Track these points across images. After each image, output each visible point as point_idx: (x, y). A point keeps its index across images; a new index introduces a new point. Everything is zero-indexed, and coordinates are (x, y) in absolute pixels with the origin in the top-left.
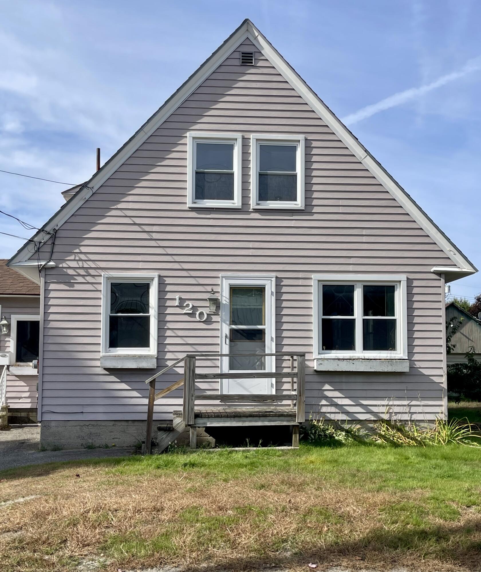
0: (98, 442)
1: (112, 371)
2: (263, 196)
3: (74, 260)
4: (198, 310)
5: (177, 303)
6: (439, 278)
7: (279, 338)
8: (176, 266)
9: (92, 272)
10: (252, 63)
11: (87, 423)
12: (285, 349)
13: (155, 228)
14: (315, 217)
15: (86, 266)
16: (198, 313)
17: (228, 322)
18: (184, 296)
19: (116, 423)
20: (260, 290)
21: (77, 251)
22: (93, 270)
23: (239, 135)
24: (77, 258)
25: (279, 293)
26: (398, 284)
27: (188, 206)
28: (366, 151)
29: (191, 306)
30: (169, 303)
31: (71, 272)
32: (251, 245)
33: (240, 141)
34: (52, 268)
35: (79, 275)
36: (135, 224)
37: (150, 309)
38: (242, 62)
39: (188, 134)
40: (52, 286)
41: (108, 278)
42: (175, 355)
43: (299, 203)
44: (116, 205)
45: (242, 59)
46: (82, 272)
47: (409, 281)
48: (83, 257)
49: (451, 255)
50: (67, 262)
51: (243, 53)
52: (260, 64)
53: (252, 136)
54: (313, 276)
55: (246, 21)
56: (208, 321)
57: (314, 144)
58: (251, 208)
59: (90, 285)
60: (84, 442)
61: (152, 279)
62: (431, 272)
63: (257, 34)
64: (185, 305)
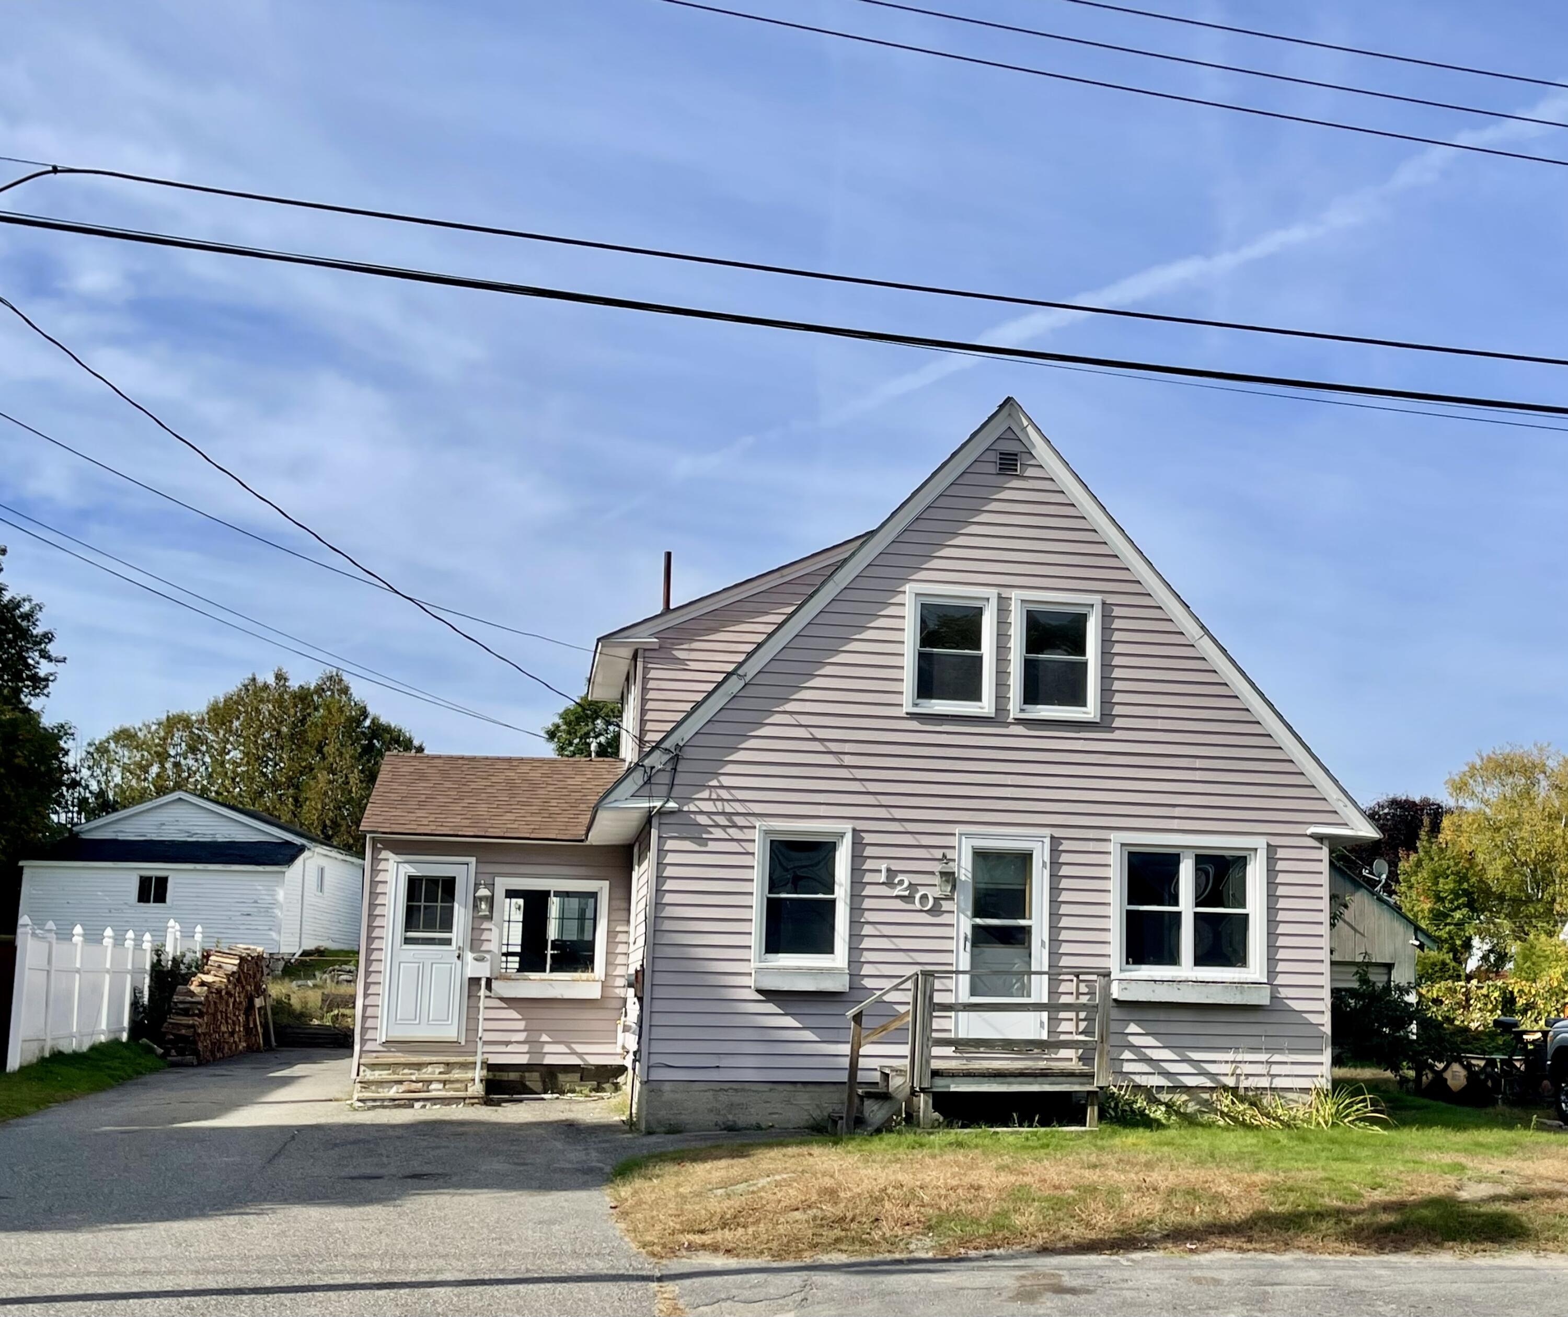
0: (742, 1119)
1: (770, 995)
2: (1031, 696)
3: (709, 799)
4: (917, 891)
5: (883, 878)
6: (1318, 845)
7: (1055, 941)
8: (883, 813)
9: (740, 821)
10: (1016, 470)
11: (726, 1086)
12: (1064, 962)
13: (847, 747)
14: (1117, 735)
15: (728, 809)
16: (918, 896)
17: (969, 913)
18: (896, 865)
19: (775, 1086)
20: (1025, 858)
21: (714, 783)
22: (741, 818)
23: (992, 593)
24: (714, 796)
25: (1055, 864)
26: (1252, 853)
27: (905, 710)
28: (1203, 627)
29: (906, 884)
30: (868, 878)
31: (703, 820)
32: (1009, 780)
33: (994, 603)
34: (672, 812)
35: (717, 826)
36: (815, 739)
37: (836, 888)
38: (1000, 469)
39: (907, 587)
40: (670, 845)
41: (767, 832)
42: (877, 969)
43: (1090, 711)
44: (782, 705)
45: (1001, 464)
46: (722, 820)
47: (1271, 849)
48: (724, 794)
49: (1339, 807)
50: (697, 803)
51: (1001, 454)
52: (1030, 472)
53: (1015, 594)
54: (1113, 835)
55: (1009, 400)
56: (936, 910)
57: (1117, 611)
58: (1011, 716)
59: (735, 843)
60: (720, 1120)
61: (842, 835)
62: (1306, 835)
63: (1025, 423)
64: (896, 881)
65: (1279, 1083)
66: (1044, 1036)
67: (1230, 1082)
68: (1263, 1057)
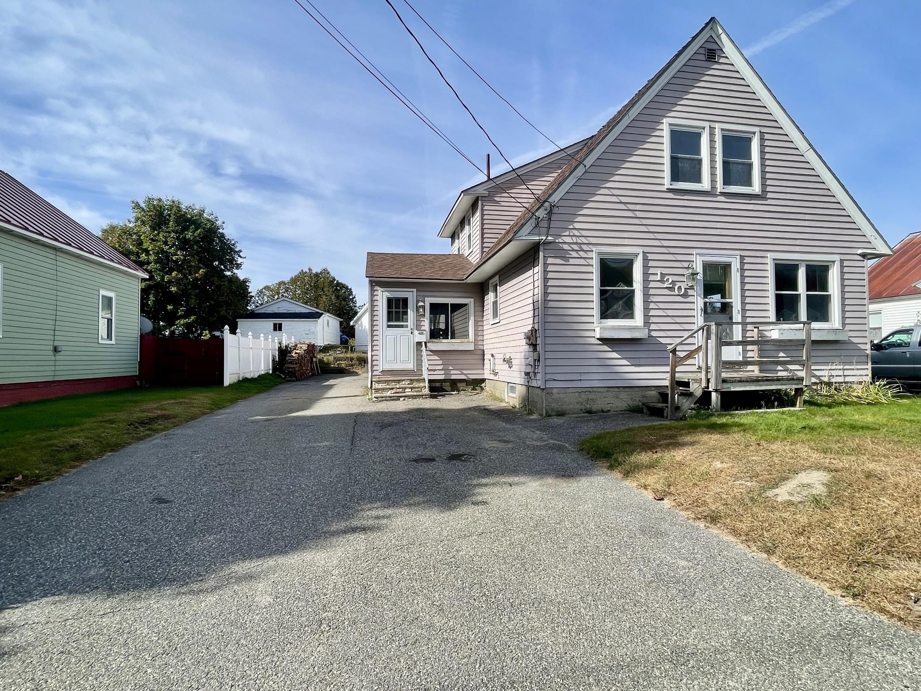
0: (595, 408)
1: (604, 341)
2: (727, 182)
3: (569, 236)
4: (676, 285)
5: (658, 278)
6: (863, 259)
7: (744, 310)
8: (657, 243)
9: (585, 247)
10: (715, 59)
11: (586, 389)
12: (749, 320)
13: (638, 207)
14: (769, 202)
15: (579, 241)
16: (676, 287)
17: (702, 296)
18: (665, 271)
19: (609, 389)
20: (726, 267)
21: (571, 227)
22: (586, 246)
23: (706, 125)
24: (571, 234)
25: (742, 270)
26: (832, 263)
27: (666, 187)
28: (810, 144)
29: (670, 281)
30: (651, 278)
31: (566, 247)
32: (719, 225)
33: (707, 130)
34: (550, 243)
35: (573, 250)
36: (621, 203)
37: (634, 284)
38: (708, 58)
39: (664, 120)
40: (550, 261)
41: (599, 254)
42: (658, 326)
43: (756, 188)
44: (604, 184)
45: (708, 55)
46: (576, 247)
47: (842, 261)
48: (576, 233)
49: (872, 239)
50: (563, 238)
51: (708, 50)
52: (722, 60)
53: (717, 125)
54: (769, 255)
55: (712, 19)
56: (685, 295)
57: (767, 136)
58: (719, 191)
59: (583, 260)
60: (583, 407)
61: (637, 255)
62: (857, 254)
63: (720, 31)
64: (665, 280)
65: (848, 379)
66: (741, 359)
67: (826, 379)
68: (841, 367)
